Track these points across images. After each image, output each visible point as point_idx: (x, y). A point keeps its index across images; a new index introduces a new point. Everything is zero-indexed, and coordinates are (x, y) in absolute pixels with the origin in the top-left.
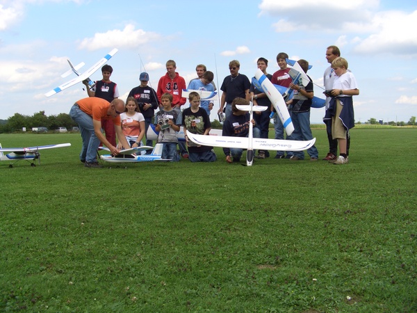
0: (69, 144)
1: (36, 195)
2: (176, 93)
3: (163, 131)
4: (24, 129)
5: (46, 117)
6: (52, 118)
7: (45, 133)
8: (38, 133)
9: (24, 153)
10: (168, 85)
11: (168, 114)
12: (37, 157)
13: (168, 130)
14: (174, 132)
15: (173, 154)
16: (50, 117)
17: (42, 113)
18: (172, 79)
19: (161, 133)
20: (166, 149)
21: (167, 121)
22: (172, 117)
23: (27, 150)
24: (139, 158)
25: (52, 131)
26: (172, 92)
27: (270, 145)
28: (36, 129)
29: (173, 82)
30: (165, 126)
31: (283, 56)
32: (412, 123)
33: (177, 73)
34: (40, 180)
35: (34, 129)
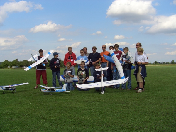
0: (28, 83)
1: (15, 114)
2: (72, 60)
3: (67, 78)
4: (9, 67)
5: (18, 62)
6: (21, 62)
7: (18, 69)
8: (15, 69)
9: (9, 87)
10: (69, 57)
11: (69, 70)
12: (14, 90)
13: (69, 77)
14: (71, 78)
15: (71, 87)
16: (20, 62)
17: (17, 60)
18: (70, 55)
19: (66, 79)
20: (68, 85)
21: (68, 74)
22: (70, 72)
23: (10, 86)
24: (57, 90)
25: (21, 68)
26: (71, 60)
27: (110, 83)
28: (14, 67)
29: (71, 56)
30: (67, 76)
31: (117, 46)
32: (172, 63)
33: (72, 52)
34: (16, 102)
35: (13, 67)
